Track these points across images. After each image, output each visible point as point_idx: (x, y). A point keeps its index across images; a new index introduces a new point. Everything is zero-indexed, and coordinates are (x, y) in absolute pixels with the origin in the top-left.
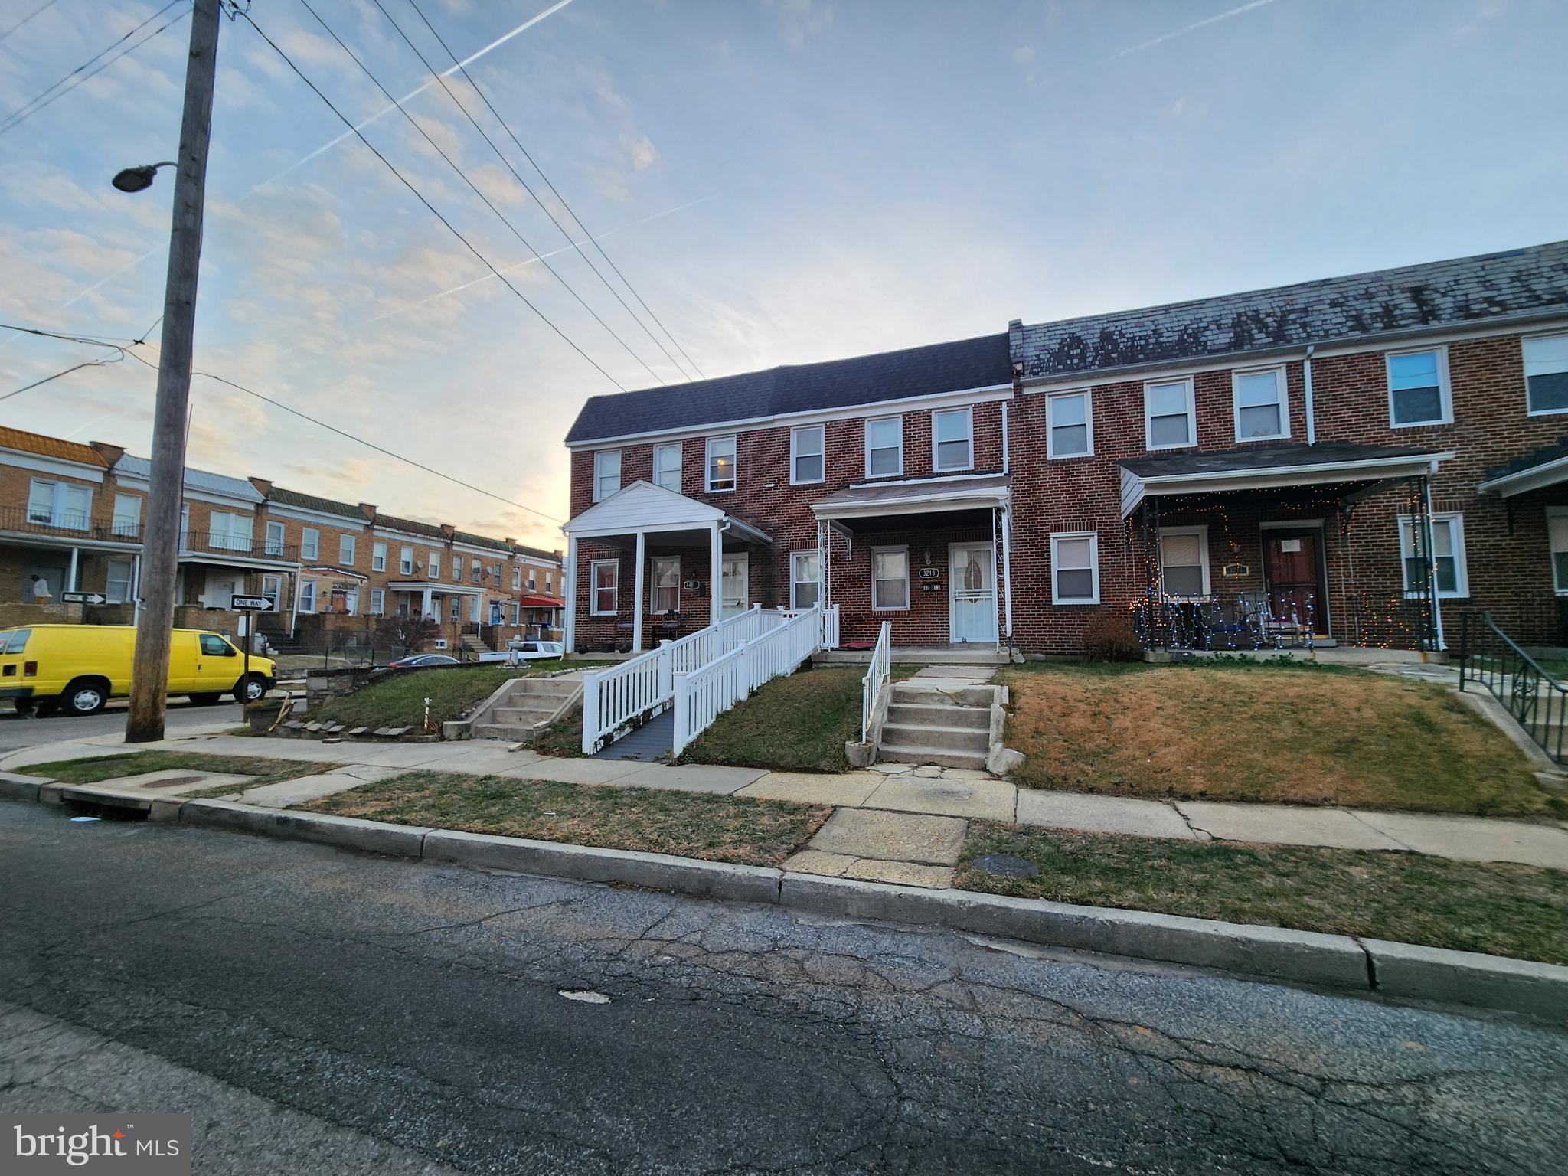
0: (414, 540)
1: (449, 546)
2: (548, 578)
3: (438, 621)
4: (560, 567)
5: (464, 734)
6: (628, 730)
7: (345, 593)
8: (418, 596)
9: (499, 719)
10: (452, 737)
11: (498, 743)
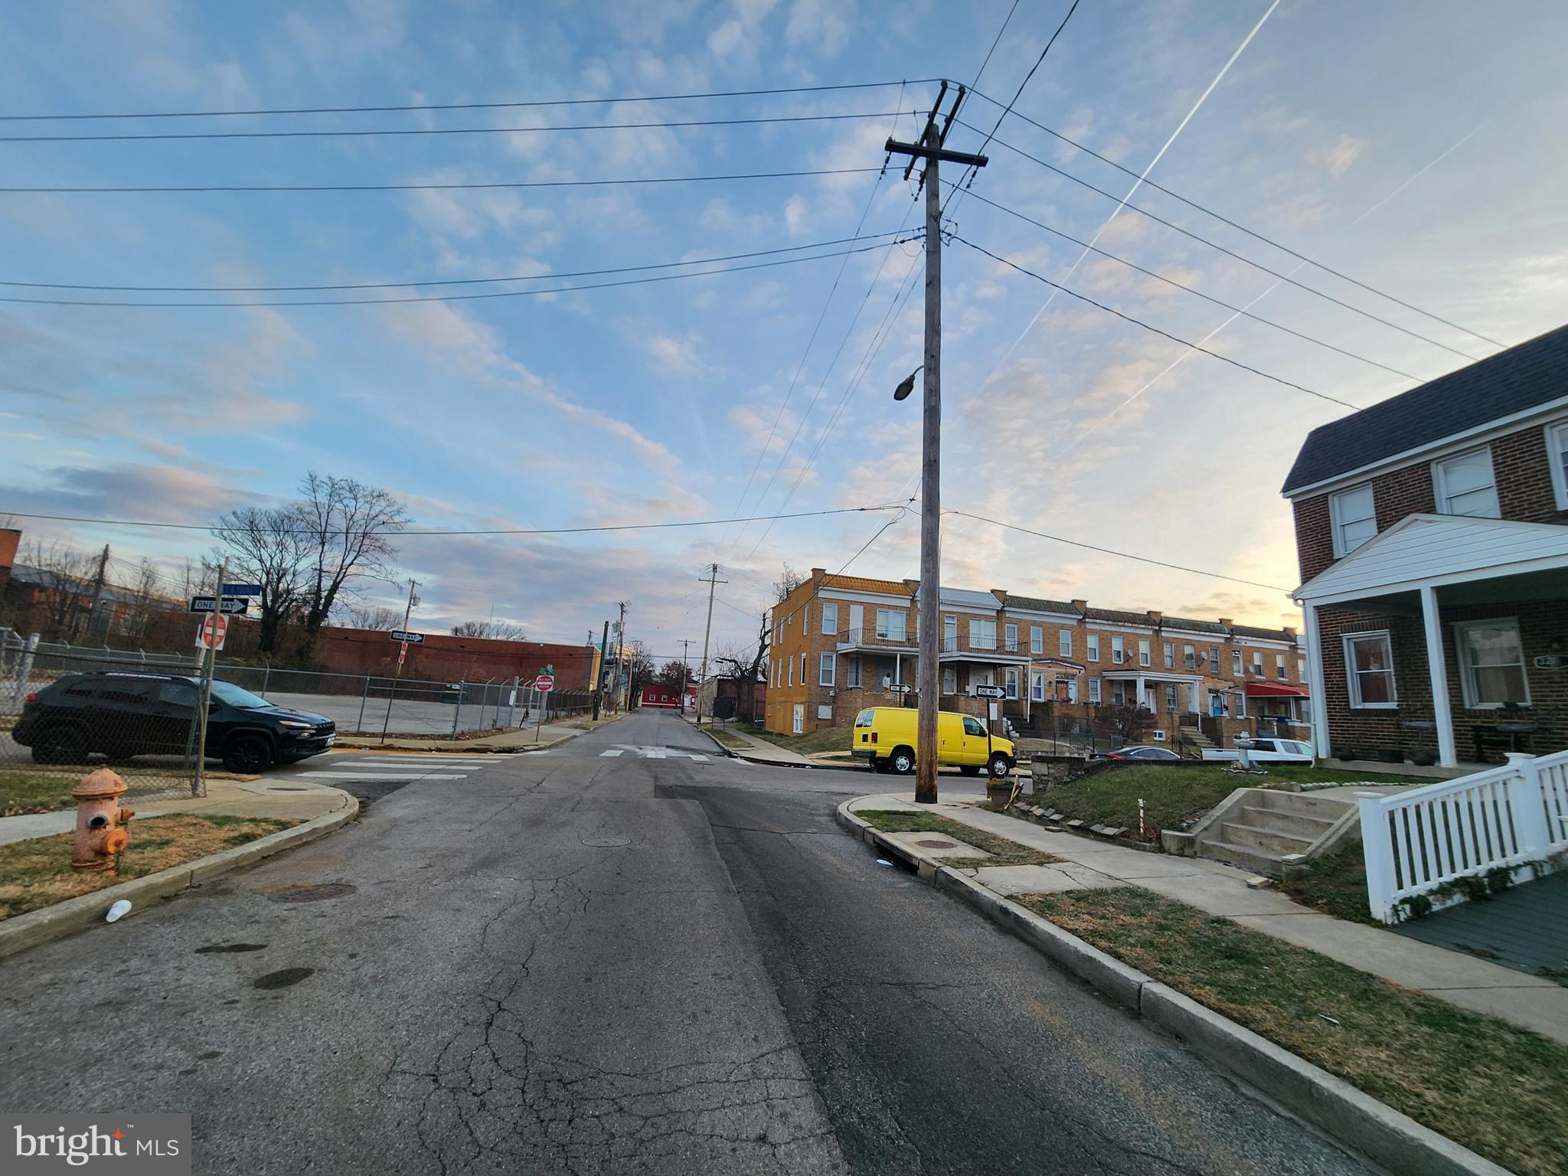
0: (1123, 630)
1: (1157, 632)
2: (1280, 662)
3: (1153, 711)
4: (1294, 648)
5: (1187, 849)
6: (1458, 898)
7: (1067, 683)
8: (1131, 685)
9: (1232, 838)
10: (1173, 850)
11: (1232, 870)
